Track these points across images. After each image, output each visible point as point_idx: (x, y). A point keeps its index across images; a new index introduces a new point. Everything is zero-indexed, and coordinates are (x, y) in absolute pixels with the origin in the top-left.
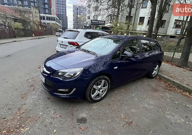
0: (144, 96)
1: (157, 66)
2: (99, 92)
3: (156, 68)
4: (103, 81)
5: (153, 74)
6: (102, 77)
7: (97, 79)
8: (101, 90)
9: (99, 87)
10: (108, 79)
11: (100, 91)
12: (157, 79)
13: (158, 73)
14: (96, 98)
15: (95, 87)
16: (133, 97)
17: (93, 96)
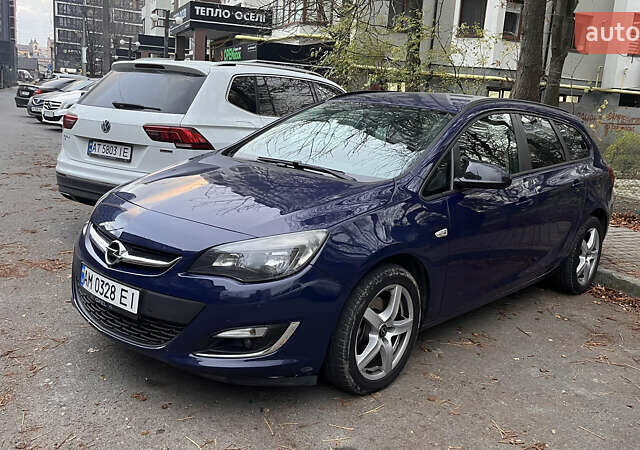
0: (564, 361)
1: (593, 232)
2: (382, 342)
3: (590, 244)
4: (397, 291)
5: (578, 269)
6: (393, 271)
7: (377, 279)
8: (389, 336)
9: (384, 317)
10: (415, 282)
11: (384, 340)
12: (597, 295)
13: (601, 269)
14: (370, 373)
15: (369, 314)
16: (517, 365)
17: (360, 359)
